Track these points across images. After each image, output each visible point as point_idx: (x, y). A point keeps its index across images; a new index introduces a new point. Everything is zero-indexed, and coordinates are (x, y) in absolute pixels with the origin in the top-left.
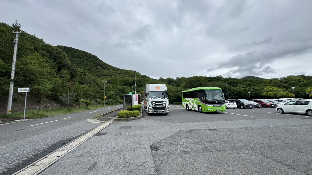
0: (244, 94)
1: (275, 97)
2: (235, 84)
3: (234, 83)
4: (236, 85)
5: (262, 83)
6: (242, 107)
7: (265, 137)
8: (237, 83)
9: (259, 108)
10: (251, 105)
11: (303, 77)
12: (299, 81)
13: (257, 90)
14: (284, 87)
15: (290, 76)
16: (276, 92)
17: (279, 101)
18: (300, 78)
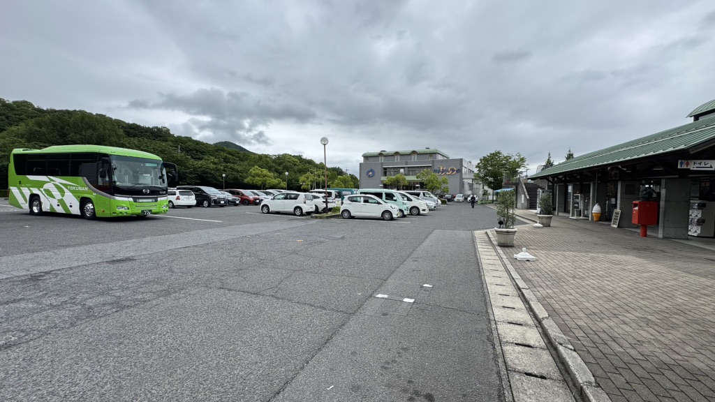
0: (215, 179)
1: (262, 187)
2: (199, 153)
3: (197, 151)
4: (201, 156)
5: (246, 159)
6: (206, 203)
7: (233, 257)
8: (203, 153)
9: (236, 205)
10: (224, 199)
11: (299, 158)
12: (295, 165)
13: (238, 171)
14: (276, 171)
15: (286, 154)
16: (264, 179)
17: (267, 194)
18: (296, 160)
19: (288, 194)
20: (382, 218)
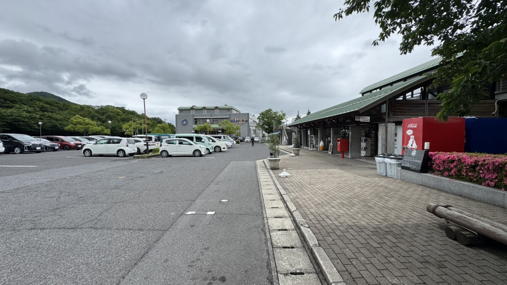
0: (31, 127)
1: (85, 133)
2: (7, 102)
3: (6, 100)
4: (11, 104)
5: (67, 109)
6: (17, 150)
7: (49, 198)
8: (14, 102)
9: (56, 150)
10: (40, 145)
11: (123, 109)
12: (118, 115)
13: (57, 120)
14: (99, 120)
15: (109, 106)
16: (87, 126)
17: (90, 139)
18: (119, 111)
19: (110, 139)
20: (194, 156)
